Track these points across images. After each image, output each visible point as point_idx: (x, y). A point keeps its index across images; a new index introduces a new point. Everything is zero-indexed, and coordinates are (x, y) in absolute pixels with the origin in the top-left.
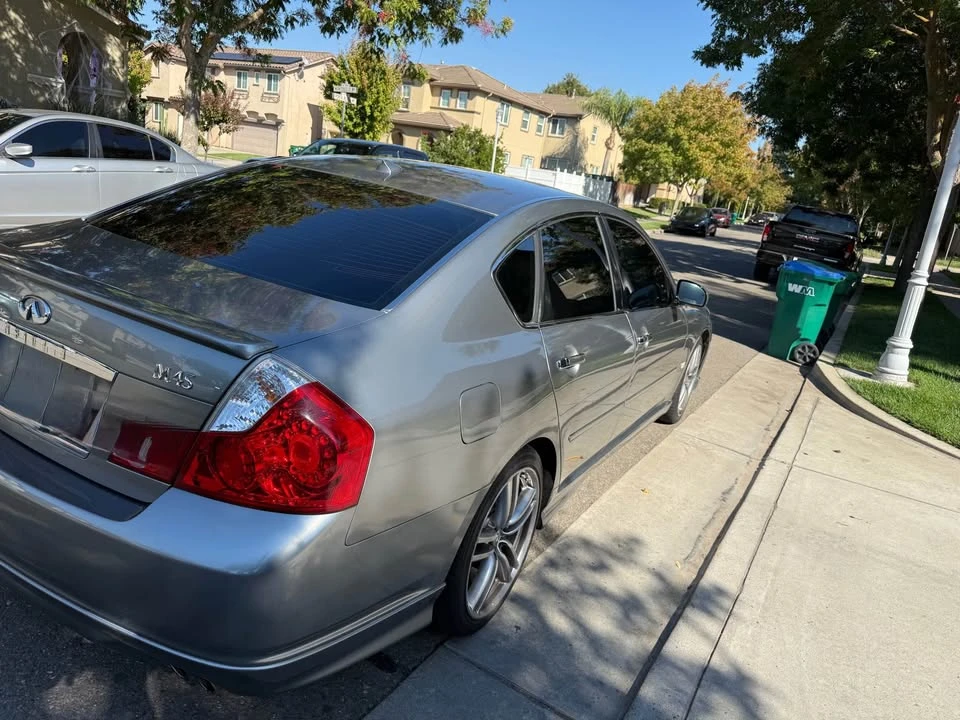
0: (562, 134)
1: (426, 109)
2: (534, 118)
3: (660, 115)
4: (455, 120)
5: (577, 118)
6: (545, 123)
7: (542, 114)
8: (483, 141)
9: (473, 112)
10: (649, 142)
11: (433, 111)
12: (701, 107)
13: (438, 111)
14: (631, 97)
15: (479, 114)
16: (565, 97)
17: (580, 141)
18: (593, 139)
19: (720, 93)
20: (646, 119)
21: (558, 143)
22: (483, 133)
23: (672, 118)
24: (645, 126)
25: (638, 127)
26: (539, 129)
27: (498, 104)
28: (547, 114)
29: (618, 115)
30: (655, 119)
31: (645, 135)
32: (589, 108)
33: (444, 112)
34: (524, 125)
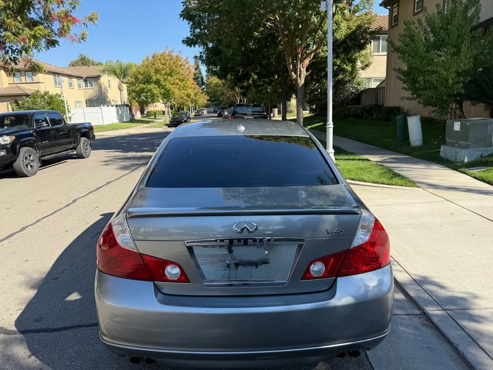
0: (92, 86)
1: (6, 85)
2: (75, 81)
3: (146, 70)
4: (30, 89)
5: (98, 77)
6: (82, 82)
7: (78, 78)
8: (51, 97)
9: (39, 83)
10: (144, 84)
11: (11, 85)
12: (165, 64)
13: (15, 85)
14: (125, 63)
15: (43, 83)
16: (86, 67)
17: (103, 88)
18: (110, 87)
19: (171, 56)
20: (140, 73)
21: (91, 91)
22: (51, 93)
23: (152, 71)
24: (140, 77)
25: (136, 78)
26: (79, 86)
27: (52, 76)
28: (82, 78)
29: (121, 73)
30: (144, 73)
31: (142, 81)
32: (104, 71)
33: (19, 85)
34: (71, 85)
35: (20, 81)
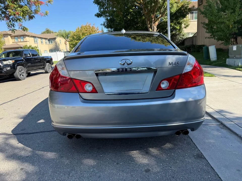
0: (52, 43)
1: (11, 43)
2: (44, 40)
3: (78, 34)
4: (22, 44)
5: (55, 39)
6: (47, 41)
8: (33, 48)
9: (27, 41)
10: (77, 41)
11: (13, 43)
12: (87, 30)
13: (15, 43)
14: (67, 31)
15: (28, 41)
16: (49, 34)
17: (57, 44)
18: (60, 43)
19: (90, 26)
20: (75, 35)
21: (52, 46)
22: (32, 46)
23: (81, 34)
24: (75, 37)
25: (73, 38)
26: (46, 43)
27: (33, 38)
28: (47, 39)
29: (66, 36)
30: (77, 35)
31: (76, 39)
32: (58, 35)
33: (17, 43)
34: (42, 42)
35: (18, 41)
